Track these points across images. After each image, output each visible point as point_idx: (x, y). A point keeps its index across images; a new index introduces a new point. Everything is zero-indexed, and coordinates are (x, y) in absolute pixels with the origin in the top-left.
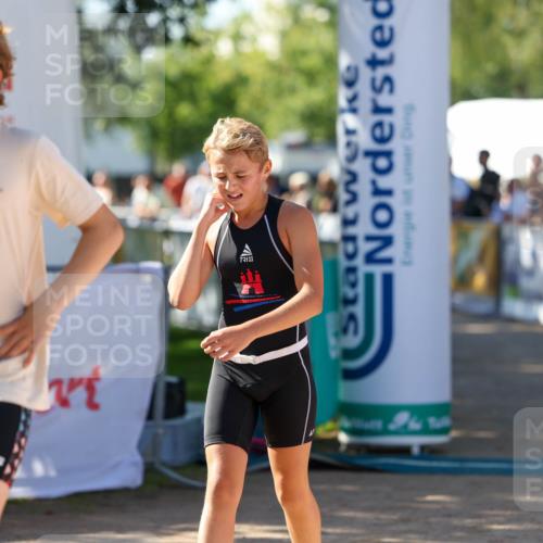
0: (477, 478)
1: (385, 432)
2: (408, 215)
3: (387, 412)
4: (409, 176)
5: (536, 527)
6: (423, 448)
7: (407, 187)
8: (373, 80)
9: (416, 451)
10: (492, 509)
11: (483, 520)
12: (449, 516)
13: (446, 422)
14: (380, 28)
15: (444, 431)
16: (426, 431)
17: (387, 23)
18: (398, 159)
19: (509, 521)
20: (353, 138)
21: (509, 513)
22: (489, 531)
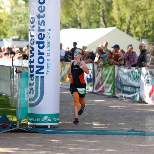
0: (66, 135)
1: (41, 122)
2: (48, 60)
3: (42, 116)
4: (49, 49)
5: (83, 149)
6: (51, 126)
7: (48, 52)
8: (39, 21)
9: (49, 127)
10: (70, 144)
11: (68, 147)
12: (59, 146)
13: (58, 119)
14: (41, 7)
15: (58, 122)
16: (52, 122)
17: (43, 5)
18: (46, 44)
19: (75, 147)
21: (75, 145)
22: (70, 150)
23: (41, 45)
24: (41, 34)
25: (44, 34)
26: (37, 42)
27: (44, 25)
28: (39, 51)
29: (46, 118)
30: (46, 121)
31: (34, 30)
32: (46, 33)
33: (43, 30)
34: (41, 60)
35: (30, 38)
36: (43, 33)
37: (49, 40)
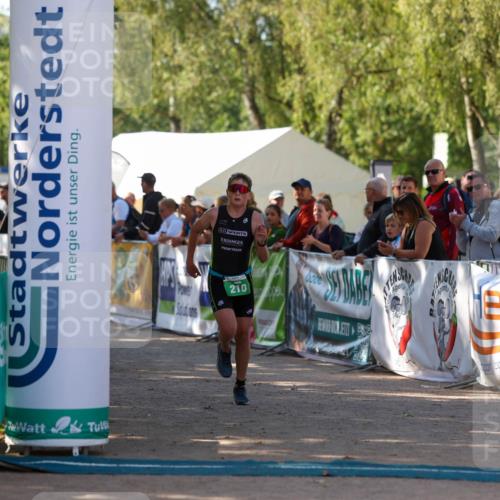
0: (131, 477)
1: (48, 435)
2: (73, 234)
3: (50, 416)
4: (75, 199)
6: (82, 449)
7: (73, 208)
8: (42, 109)
9: (76, 452)
13: (104, 425)
15: (102, 434)
16: (86, 434)
17: (56, 56)
18: (64, 182)
20: (23, 162)
23: (50, 186)
24: (48, 150)
25: (58, 151)
26: (36, 177)
27: (59, 120)
28: (41, 203)
29: (64, 422)
30: (66, 434)
31: (25, 137)
32: (64, 145)
33: (57, 137)
34: (49, 235)
35: (13, 162)
36: (55, 145)
37: (74, 167)
